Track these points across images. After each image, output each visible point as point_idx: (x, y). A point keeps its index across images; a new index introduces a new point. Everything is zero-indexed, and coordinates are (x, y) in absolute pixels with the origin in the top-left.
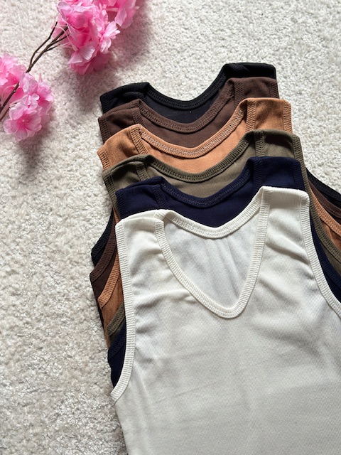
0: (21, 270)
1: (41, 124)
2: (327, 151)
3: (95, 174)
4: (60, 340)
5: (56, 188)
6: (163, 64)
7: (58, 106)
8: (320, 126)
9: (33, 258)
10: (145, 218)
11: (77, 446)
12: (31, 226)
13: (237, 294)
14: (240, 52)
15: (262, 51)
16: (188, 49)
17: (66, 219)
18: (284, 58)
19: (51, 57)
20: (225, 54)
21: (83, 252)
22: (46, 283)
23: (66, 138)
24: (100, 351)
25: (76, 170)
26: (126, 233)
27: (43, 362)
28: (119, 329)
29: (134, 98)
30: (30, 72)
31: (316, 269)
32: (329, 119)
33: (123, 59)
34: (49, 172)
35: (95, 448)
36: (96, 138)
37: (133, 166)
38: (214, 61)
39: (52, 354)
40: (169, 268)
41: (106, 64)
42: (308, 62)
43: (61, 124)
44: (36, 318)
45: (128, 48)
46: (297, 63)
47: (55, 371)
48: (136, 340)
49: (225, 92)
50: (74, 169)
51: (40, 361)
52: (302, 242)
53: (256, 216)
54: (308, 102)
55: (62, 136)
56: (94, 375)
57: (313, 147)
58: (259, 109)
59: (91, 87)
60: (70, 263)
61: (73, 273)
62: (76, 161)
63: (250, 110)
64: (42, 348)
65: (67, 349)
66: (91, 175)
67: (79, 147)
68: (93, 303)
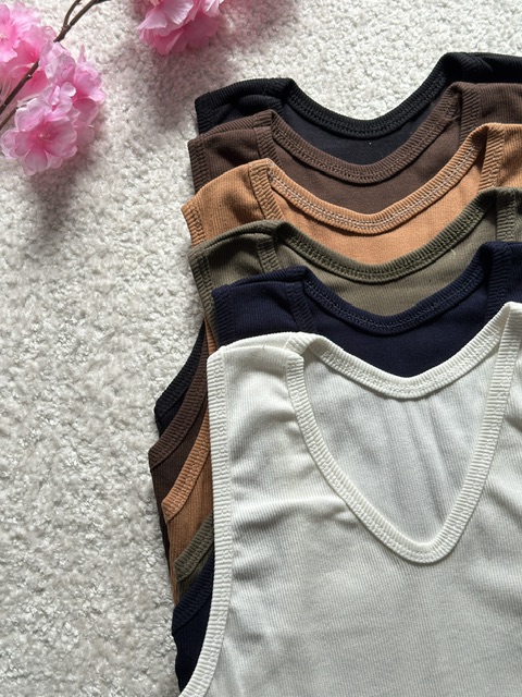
0: (14, 431)
1: (77, 144)
3: (173, 250)
4: (80, 578)
5: (96, 272)
6: (322, 45)
7: (113, 113)
9: (39, 408)
10: (267, 347)
12: (42, 345)
14: (476, 34)
15: (519, 34)
16: (375, 20)
17: (111, 336)
19: (106, 16)
20: (446, 36)
21: (138, 403)
22: (61, 461)
23: (124, 177)
24: (157, 606)
25: (139, 241)
26: (228, 374)
27: (44, 620)
28: (200, 568)
29: (261, 107)
30: (62, 42)
34: (85, 240)
36: (181, 180)
37: (250, 241)
38: (423, 47)
39: (62, 604)
40: (307, 450)
41: (211, 38)
43: (114, 148)
44: (37, 529)
45: (258, 8)
47: (64, 638)
48: (232, 593)
49: (442, 107)
50: (135, 238)
51: (38, 616)
53: (489, 361)
55: (116, 172)
56: (141, 653)
58: (509, 148)
59: (180, 79)
60: (112, 424)
61: (117, 443)
62: (139, 223)
63: (491, 147)
64: (42, 590)
65: (92, 595)
66: (166, 253)
67: (147, 196)
68: (152, 507)
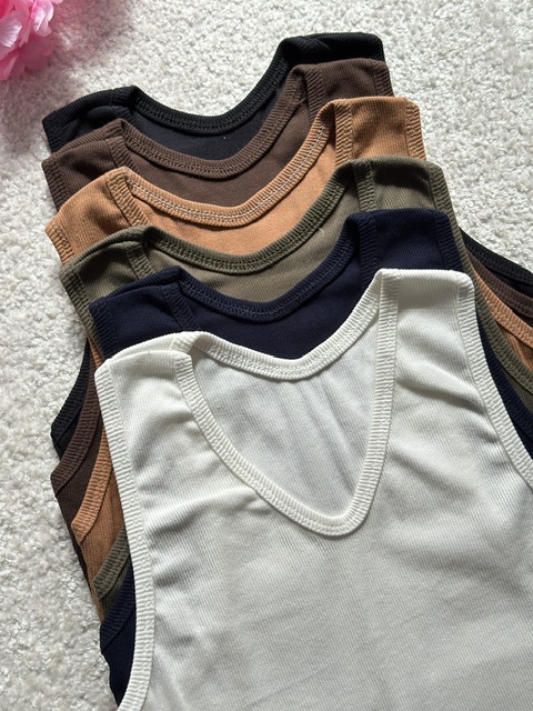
2: (496, 192)
3: (45, 274)
6: (161, 49)
8: (477, 145)
10: (153, 352)
13: (349, 485)
14: (309, 17)
15: (352, 10)
16: (209, 18)
18: (395, 20)
20: (281, 22)
21: (34, 431)
24: (85, 630)
25: (8, 270)
26: (117, 385)
28: (120, 583)
29: (109, 117)
31: (500, 421)
32: (492, 130)
33: (82, 46)
36: (41, 203)
37: (119, 251)
38: (261, 37)
40: (210, 447)
41: (49, 58)
42: (441, 24)
45: (91, 23)
46: (421, 29)
48: (156, 601)
49: (288, 93)
50: (4, 268)
52: (467, 372)
53: (373, 329)
54: (450, 102)
56: (76, 680)
57: (468, 186)
58: (358, 121)
59: (24, 103)
60: (10, 457)
61: (18, 475)
62: (5, 251)
63: (341, 122)
65: (16, 632)
66: (38, 277)
67: (10, 224)
68: (64, 532)
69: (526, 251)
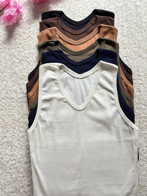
1: (16, 20)
2: (129, 52)
3: (35, 45)
4: (11, 108)
5: (18, 47)
7: (24, 15)
8: (128, 41)
9: (4, 74)
11: (11, 150)
12: (6, 62)
13: (83, 101)
14: (102, 5)
15: (111, 6)
17: (20, 61)
18: (119, 11)
20: (95, 5)
21: (25, 75)
22: (8, 85)
23: (26, 28)
24: (26, 115)
25: (28, 42)
26: (43, 70)
27: (3, 116)
28: (35, 107)
29: (55, 16)
31: (116, 97)
32: (132, 39)
34: (16, 41)
35: (18, 151)
36: (37, 30)
37: (50, 44)
38: (91, 7)
39: (6, 113)
40: (58, 87)
42: (128, 14)
43: (24, 22)
44: (2, 98)
46: (124, 14)
47: (7, 119)
48: (41, 113)
49: (93, 20)
50: (27, 41)
52: (112, 85)
53: (96, 72)
54: (125, 31)
55: (24, 27)
56: (22, 124)
57: (124, 49)
58: (105, 30)
59: (39, 9)
60: (19, 79)
61: (20, 83)
62: (28, 38)
63: (101, 29)
64: (3, 110)
65: (13, 112)
66: (33, 45)
67: (30, 33)
68: (26, 96)
69: (132, 65)
